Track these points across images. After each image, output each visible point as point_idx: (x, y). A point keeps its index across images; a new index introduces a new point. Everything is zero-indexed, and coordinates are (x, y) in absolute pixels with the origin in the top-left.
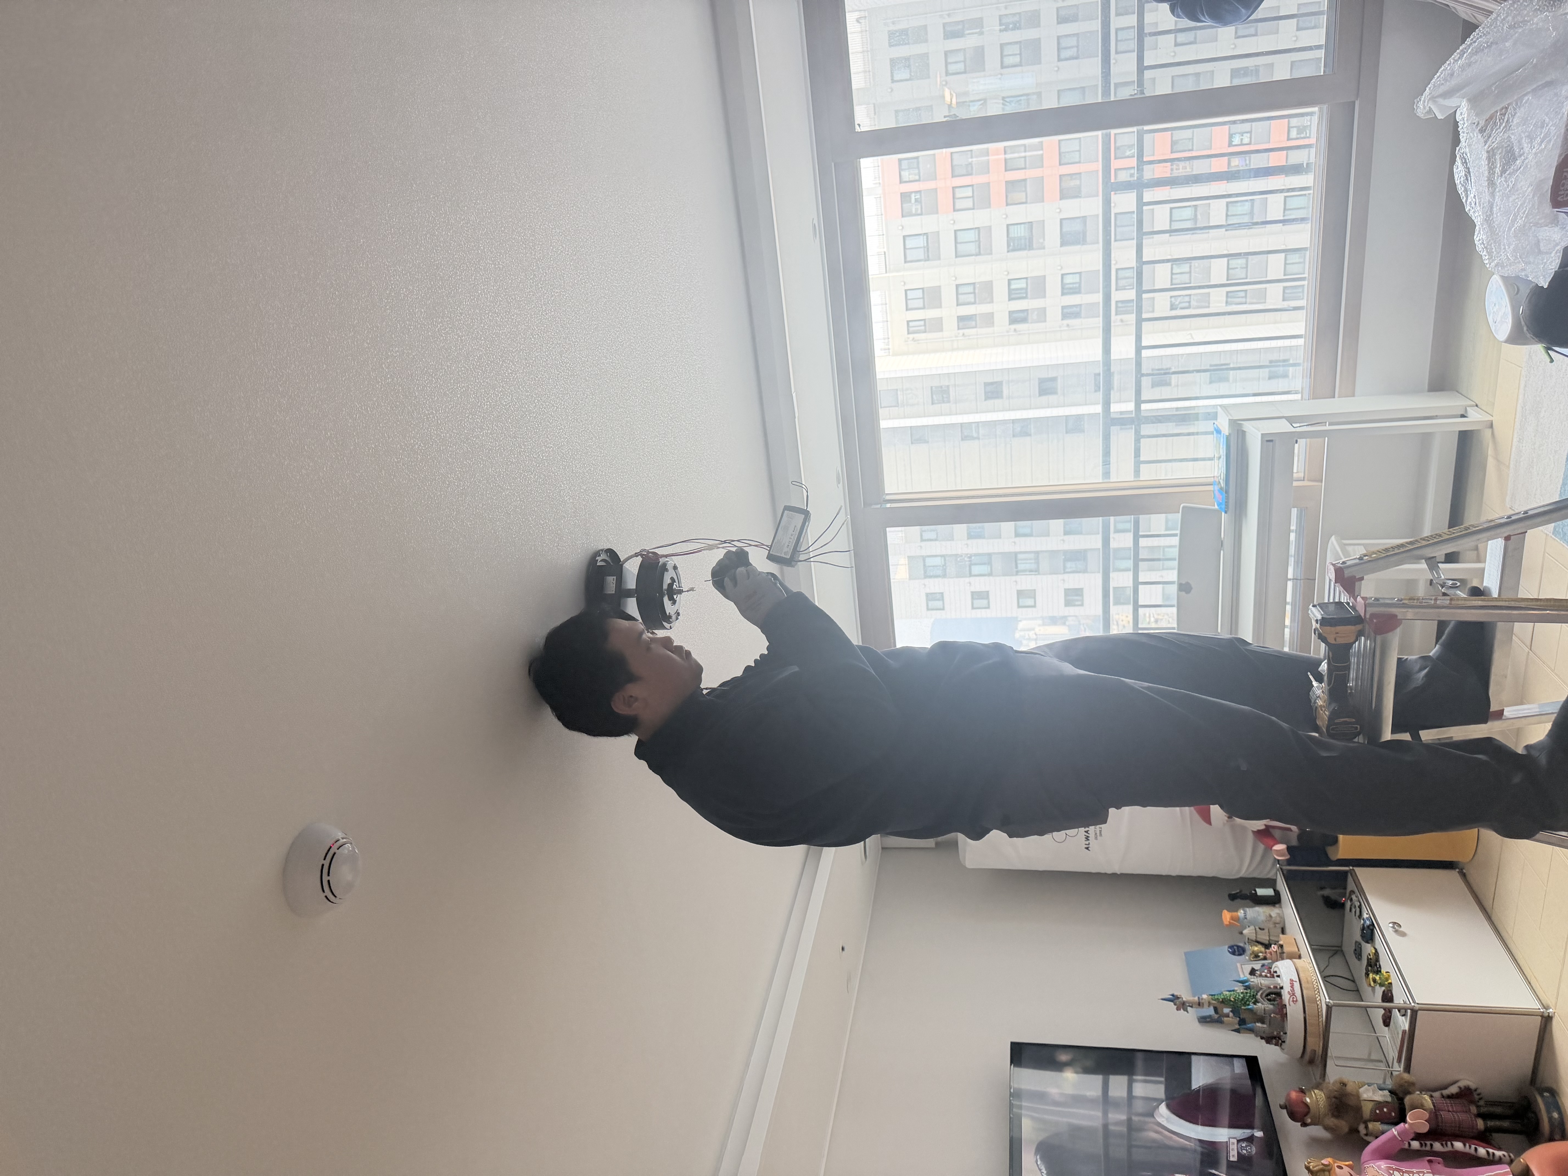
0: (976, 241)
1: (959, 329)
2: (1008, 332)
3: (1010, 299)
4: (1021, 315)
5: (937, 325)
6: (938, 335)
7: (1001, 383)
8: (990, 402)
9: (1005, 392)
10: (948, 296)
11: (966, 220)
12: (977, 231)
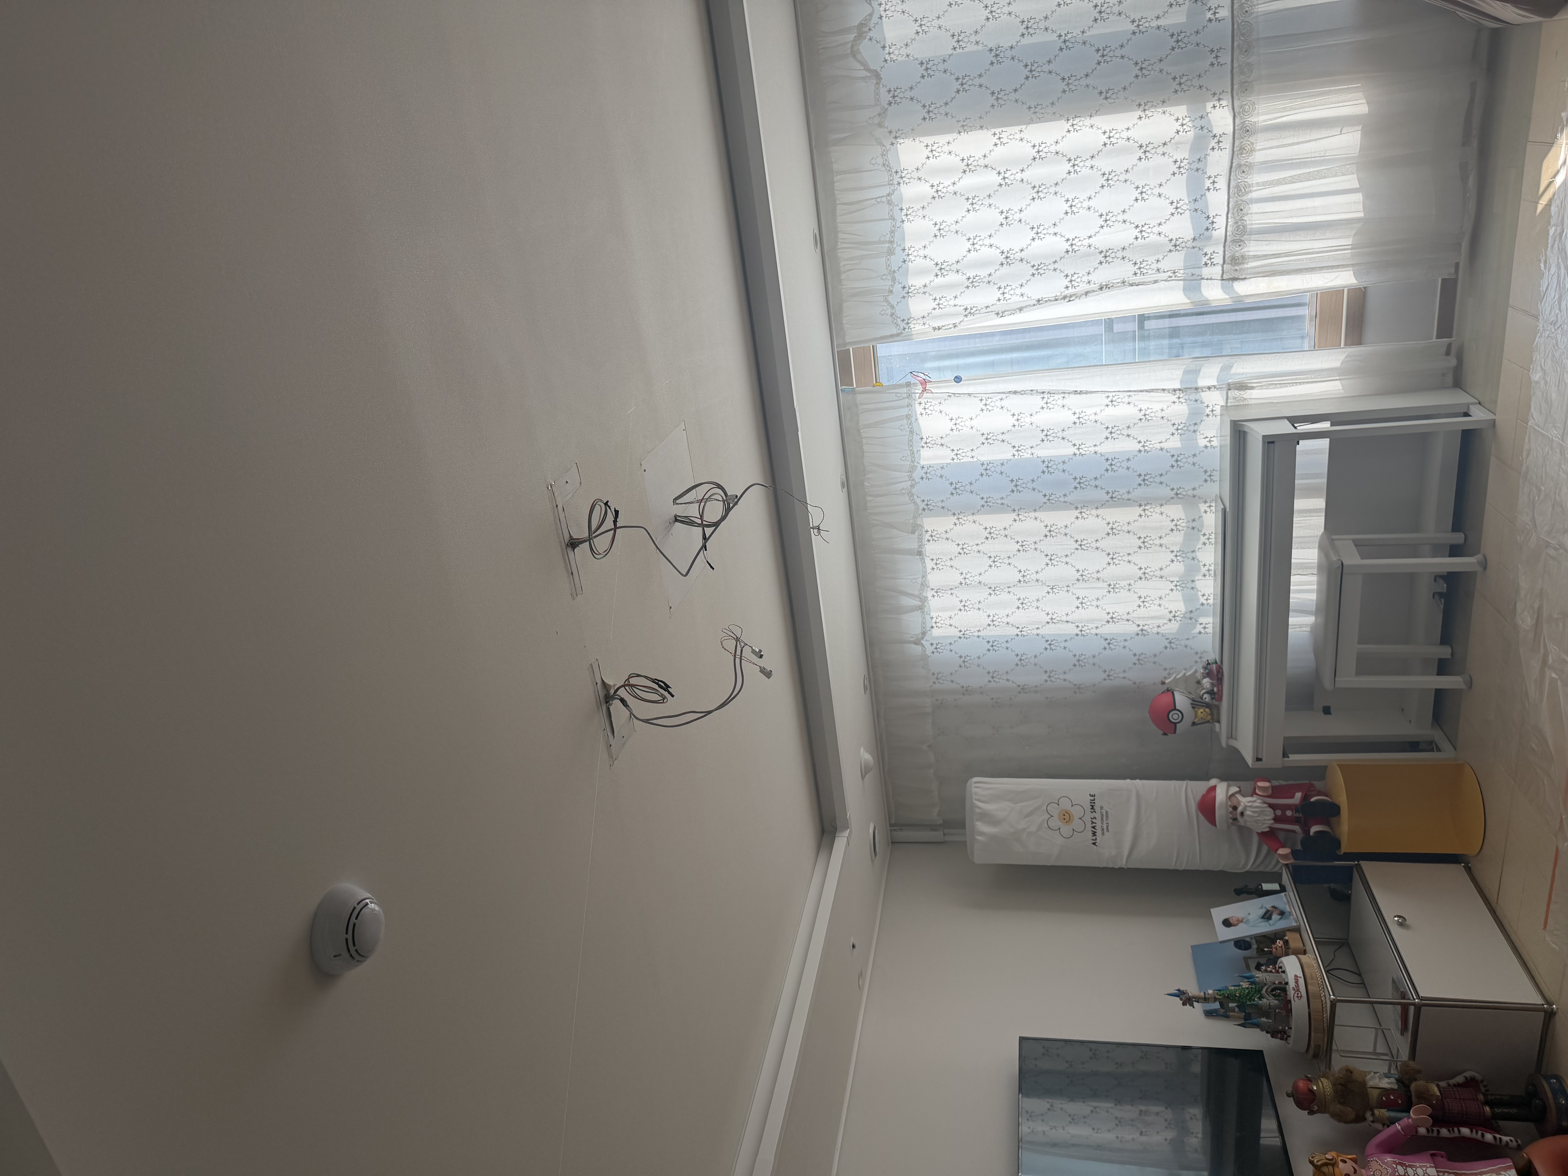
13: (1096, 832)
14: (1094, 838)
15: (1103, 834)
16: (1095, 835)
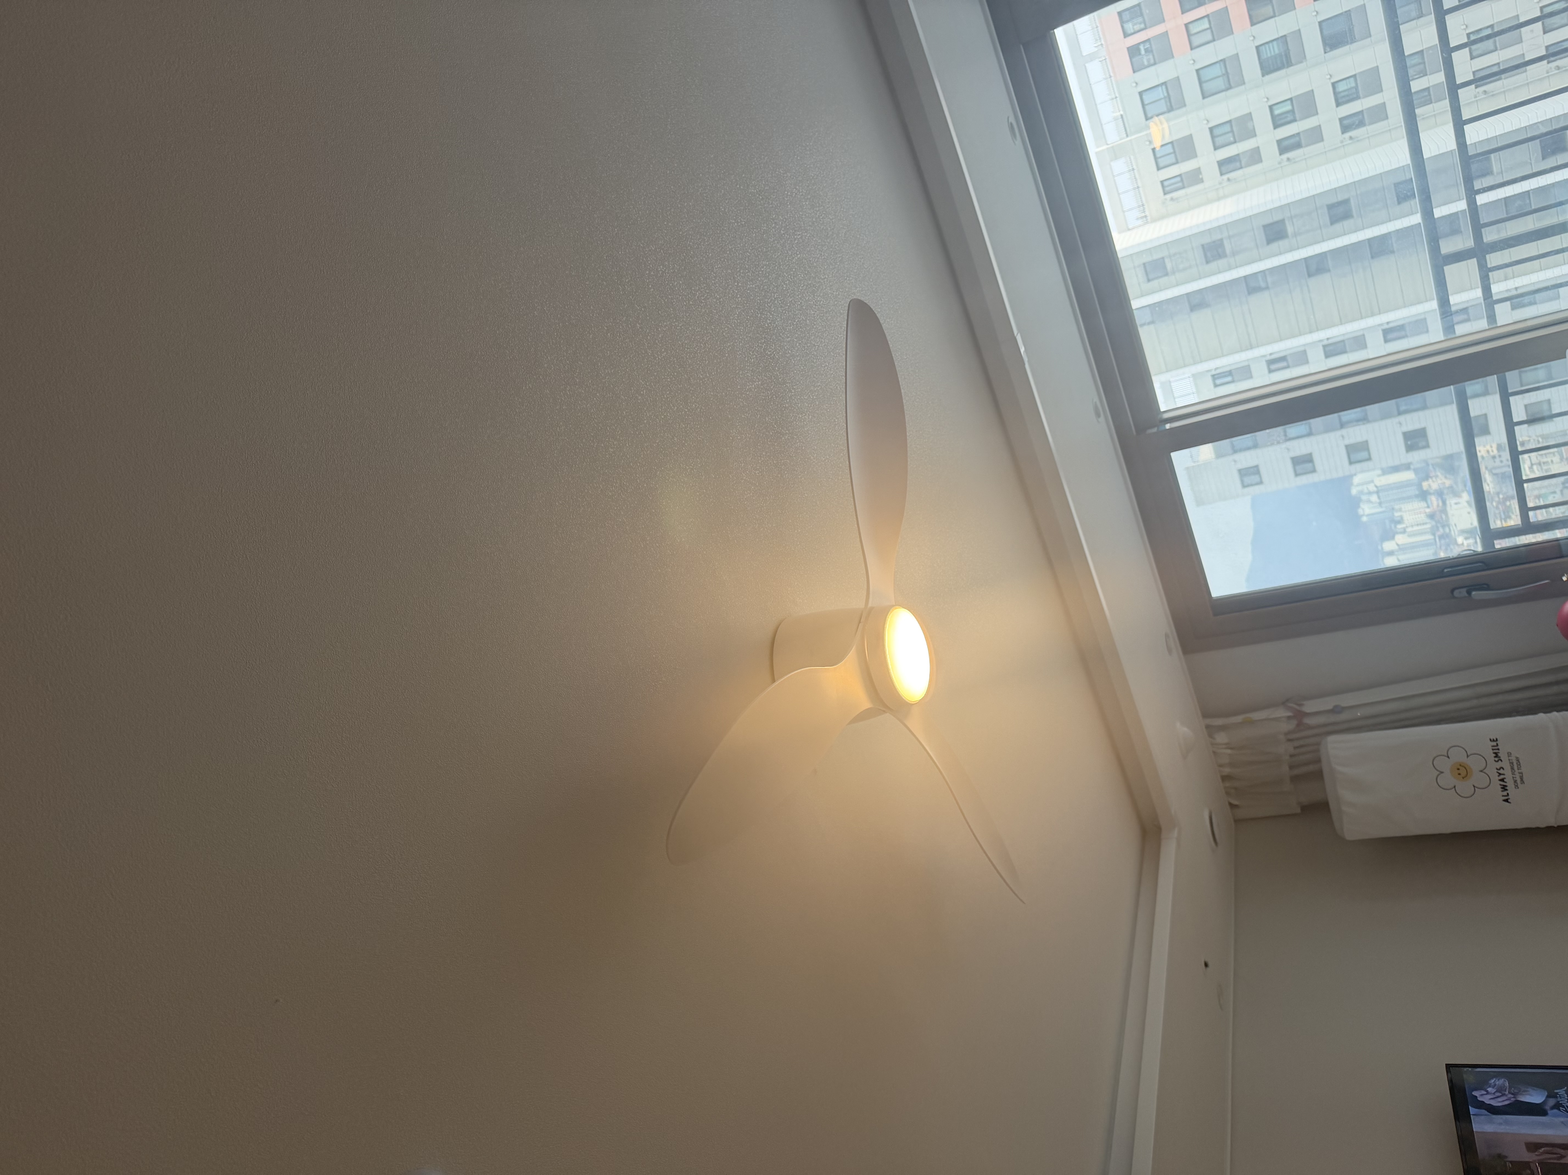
0: (1224, 75)
1: (1222, 174)
2: (1280, 163)
3: (1276, 126)
4: (1292, 141)
5: (1195, 177)
6: (1199, 187)
7: (1282, 221)
8: (1275, 246)
9: (1290, 230)
10: (1203, 142)
11: (1208, 55)
12: (1222, 63)
13: (1506, 786)
14: (1505, 793)
15: (1517, 787)
16: (1507, 790)
